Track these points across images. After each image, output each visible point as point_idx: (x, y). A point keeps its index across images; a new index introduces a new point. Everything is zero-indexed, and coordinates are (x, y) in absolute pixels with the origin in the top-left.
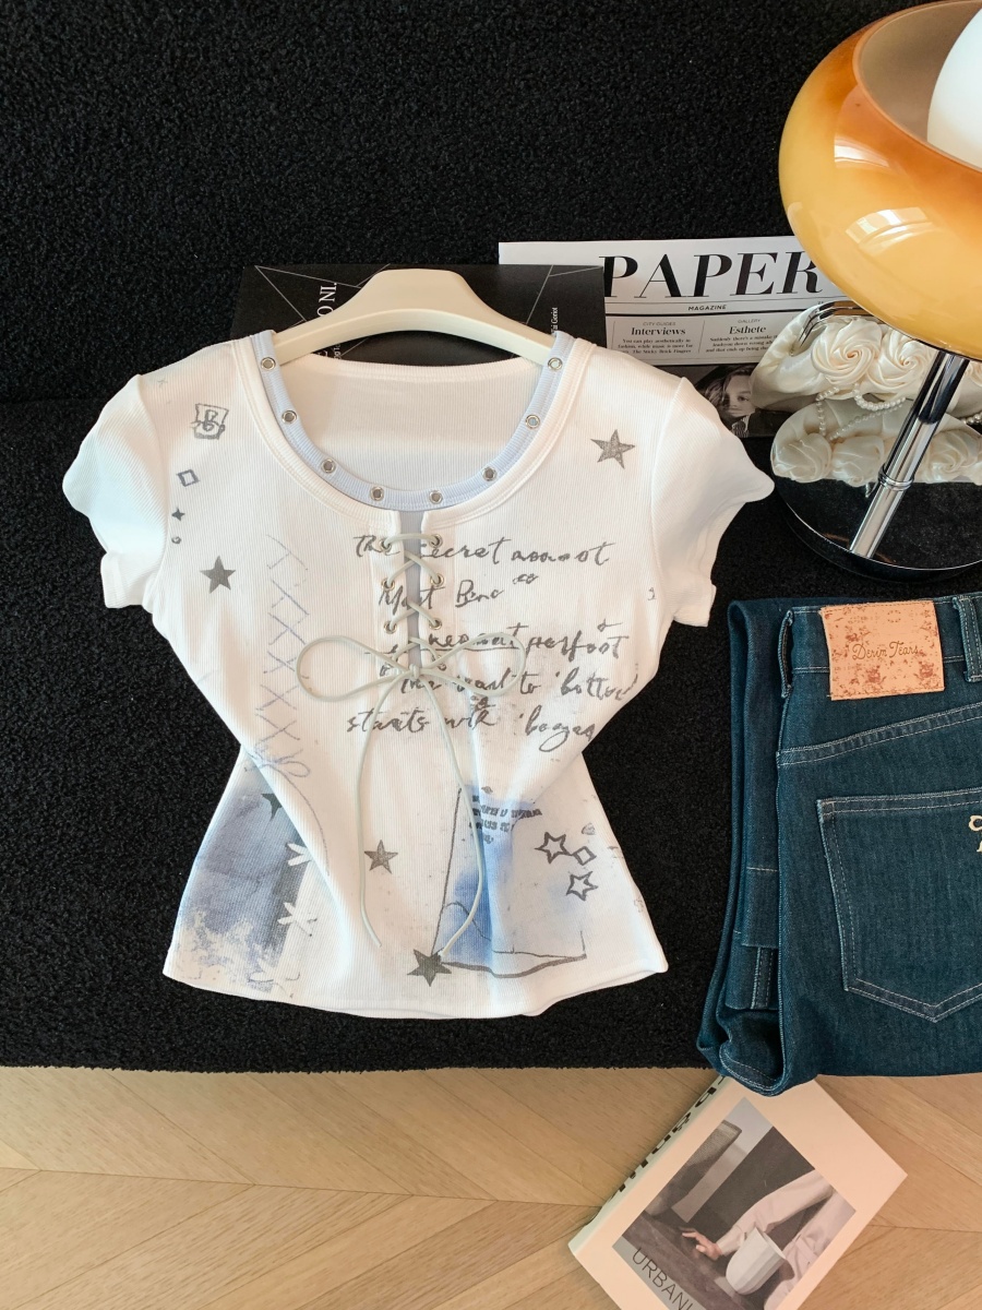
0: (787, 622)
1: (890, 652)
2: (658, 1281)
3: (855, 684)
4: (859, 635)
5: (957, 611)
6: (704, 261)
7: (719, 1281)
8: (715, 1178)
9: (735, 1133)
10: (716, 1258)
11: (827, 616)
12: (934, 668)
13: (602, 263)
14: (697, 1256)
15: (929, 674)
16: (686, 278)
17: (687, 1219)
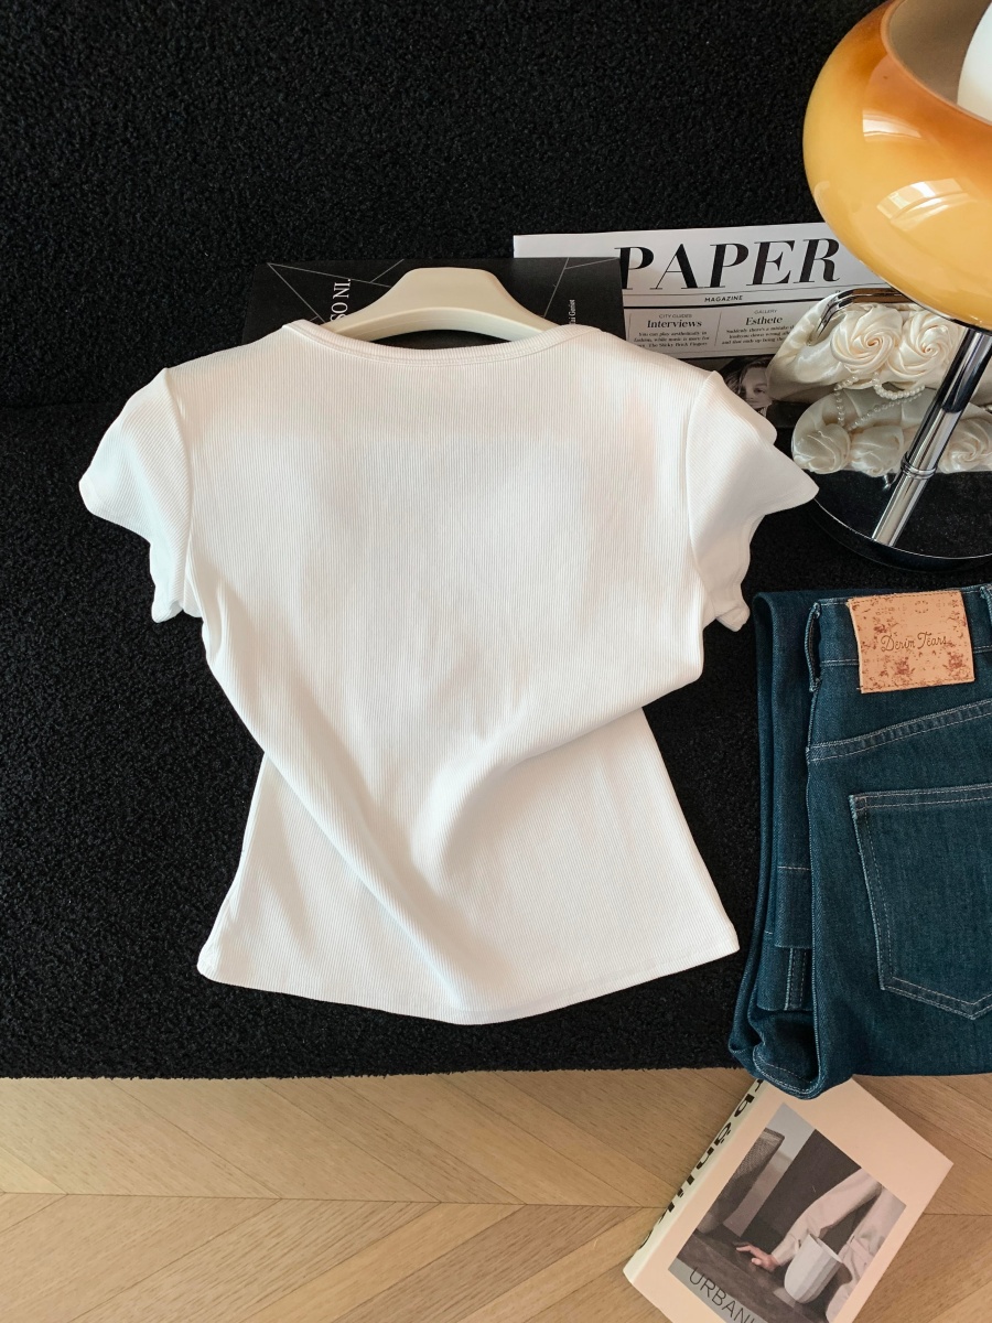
0: (814, 614)
1: (918, 643)
2: (718, 1300)
3: (885, 677)
4: (887, 626)
5: (985, 600)
6: (720, 250)
7: (778, 1293)
8: (763, 1188)
9: (778, 1140)
10: (772, 1269)
11: (854, 608)
12: (964, 659)
13: (617, 254)
14: (754, 1269)
15: (959, 665)
16: (702, 269)
17: (739, 1233)
